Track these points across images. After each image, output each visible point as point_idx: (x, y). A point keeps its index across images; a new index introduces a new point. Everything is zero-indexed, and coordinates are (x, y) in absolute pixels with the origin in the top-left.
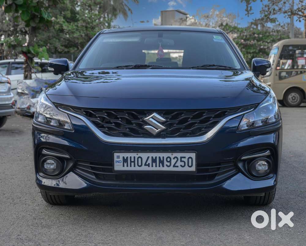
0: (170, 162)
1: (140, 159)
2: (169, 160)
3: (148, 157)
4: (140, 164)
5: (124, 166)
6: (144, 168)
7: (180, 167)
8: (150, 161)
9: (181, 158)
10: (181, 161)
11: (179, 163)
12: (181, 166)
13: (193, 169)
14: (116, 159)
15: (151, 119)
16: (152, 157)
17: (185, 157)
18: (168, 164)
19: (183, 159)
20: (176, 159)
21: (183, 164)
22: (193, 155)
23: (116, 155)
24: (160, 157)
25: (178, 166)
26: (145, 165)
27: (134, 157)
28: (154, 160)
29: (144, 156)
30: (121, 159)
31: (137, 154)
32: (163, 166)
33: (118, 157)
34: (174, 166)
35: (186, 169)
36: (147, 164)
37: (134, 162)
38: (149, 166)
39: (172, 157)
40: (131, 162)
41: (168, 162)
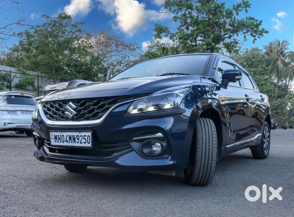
1: (63, 137)
2: (78, 137)
3: (67, 135)
5: (55, 142)
6: (66, 144)
7: (83, 143)
8: (68, 139)
9: (84, 136)
10: (85, 139)
12: (84, 142)
13: (90, 145)
14: (51, 137)
15: (68, 107)
16: (69, 135)
17: (86, 136)
18: (78, 141)
19: (85, 137)
20: (81, 137)
21: (84, 141)
22: (89, 134)
23: (51, 133)
24: (73, 136)
25: (82, 143)
26: (66, 141)
27: (60, 135)
29: (65, 134)
30: (54, 137)
31: (62, 133)
32: (75, 143)
35: (87, 145)
37: (60, 139)
38: (68, 143)
39: (80, 135)
41: (78, 139)
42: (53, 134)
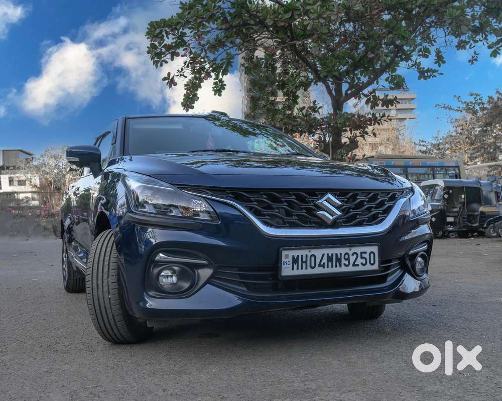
0: (348, 259)
1: (313, 258)
2: (347, 257)
3: (324, 255)
4: (313, 265)
5: (293, 269)
6: (318, 270)
7: (360, 265)
8: (325, 260)
9: (362, 253)
10: (362, 258)
11: (359, 261)
12: (362, 263)
13: (376, 267)
14: (284, 259)
15: (325, 203)
16: (328, 254)
17: (365, 253)
18: (347, 262)
19: (364, 255)
20: (355, 256)
21: (363, 261)
22: (375, 249)
23: (284, 253)
24: (336, 254)
25: (358, 265)
26: (320, 266)
27: (307, 255)
28: (330, 259)
29: (318, 253)
30: (290, 259)
31: (310, 252)
32: (340, 266)
33: (287, 256)
34: (354, 265)
35: (368, 267)
36: (322, 264)
37: (306, 262)
38: (324, 267)
39: (351, 253)
40: (302, 262)
41: (346, 259)
42: (288, 255)
